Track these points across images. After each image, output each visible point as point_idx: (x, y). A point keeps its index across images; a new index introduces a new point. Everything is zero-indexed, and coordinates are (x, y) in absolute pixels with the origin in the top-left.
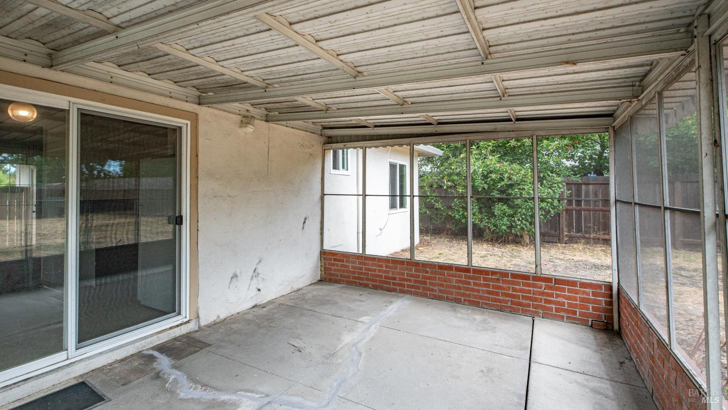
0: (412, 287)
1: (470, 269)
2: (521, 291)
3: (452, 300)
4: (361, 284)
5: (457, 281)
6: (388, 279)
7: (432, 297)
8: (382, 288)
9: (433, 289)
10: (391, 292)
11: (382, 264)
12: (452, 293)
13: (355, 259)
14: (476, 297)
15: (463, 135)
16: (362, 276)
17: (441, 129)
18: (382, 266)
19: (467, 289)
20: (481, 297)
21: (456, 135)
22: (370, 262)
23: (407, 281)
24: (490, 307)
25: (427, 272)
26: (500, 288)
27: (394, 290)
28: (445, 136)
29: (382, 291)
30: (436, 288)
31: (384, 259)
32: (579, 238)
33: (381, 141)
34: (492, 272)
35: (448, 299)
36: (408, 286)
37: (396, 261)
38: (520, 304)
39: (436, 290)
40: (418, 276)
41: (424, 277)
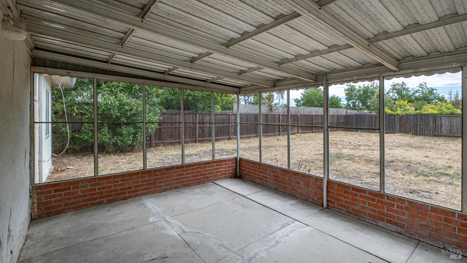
0: (146, 189)
1: (184, 166)
2: (208, 170)
3: (174, 188)
4: (93, 204)
5: (176, 176)
6: (123, 190)
7: (160, 191)
8: (117, 200)
9: (161, 185)
10: (126, 199)
11: (118, 179)
12: (172, 184)
13: (87, 183)
14: (187, 181)
15: (179, 84)
16: (95, 197)
17: (168, 78)
18: (118, 181)
19: (183, 178)
20: (190, 181)
21: (176, 84)
22: (105, 181)
23: (141, 186)
24: (194, 184)
25: (157, 175)
26: (199, 172)
27: (130, 197)
28: (169, 83)
29: (118, 202)
30: (163, 184)
31: (121, 175)
32: (160, 143)
33: (115, 77)
34: (195, 164)
35: (171, 189)
36: (142, 190)
37: (132, 173)
38: (207, 178)
39: (163, 185)
40: (151, 180)
41: (154, 179)
